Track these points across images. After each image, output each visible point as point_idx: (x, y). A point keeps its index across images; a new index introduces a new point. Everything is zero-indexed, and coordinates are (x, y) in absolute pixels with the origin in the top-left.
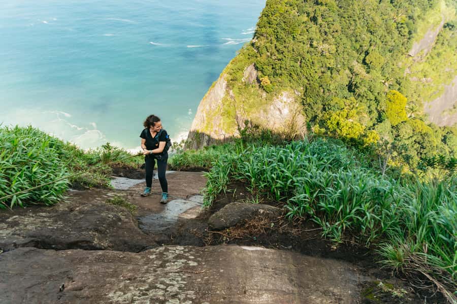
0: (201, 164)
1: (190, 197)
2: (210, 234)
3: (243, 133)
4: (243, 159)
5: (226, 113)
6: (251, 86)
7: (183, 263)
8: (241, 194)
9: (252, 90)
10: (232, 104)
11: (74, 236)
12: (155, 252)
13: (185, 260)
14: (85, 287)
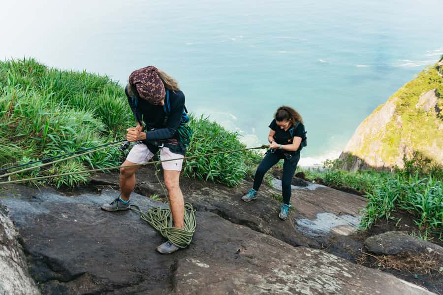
0: (355, 187)
1: (342, 214)
2: (363, 255)
3: (408, 164)
4: (415, 189)
5: (389, 139)
6: (426, 114)
7: (337, 270)
8: (406, 225)
9: (427, 119)
10: (397, 131)
11: (245, 216)
12: (310, 252)
13: (340, 269)
14: (255, 257)
